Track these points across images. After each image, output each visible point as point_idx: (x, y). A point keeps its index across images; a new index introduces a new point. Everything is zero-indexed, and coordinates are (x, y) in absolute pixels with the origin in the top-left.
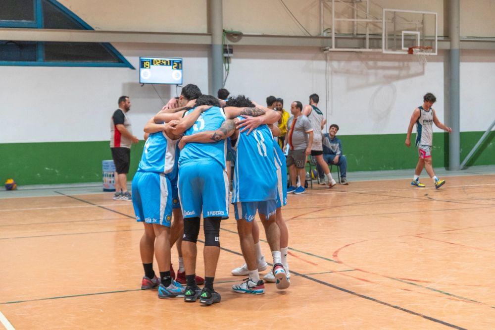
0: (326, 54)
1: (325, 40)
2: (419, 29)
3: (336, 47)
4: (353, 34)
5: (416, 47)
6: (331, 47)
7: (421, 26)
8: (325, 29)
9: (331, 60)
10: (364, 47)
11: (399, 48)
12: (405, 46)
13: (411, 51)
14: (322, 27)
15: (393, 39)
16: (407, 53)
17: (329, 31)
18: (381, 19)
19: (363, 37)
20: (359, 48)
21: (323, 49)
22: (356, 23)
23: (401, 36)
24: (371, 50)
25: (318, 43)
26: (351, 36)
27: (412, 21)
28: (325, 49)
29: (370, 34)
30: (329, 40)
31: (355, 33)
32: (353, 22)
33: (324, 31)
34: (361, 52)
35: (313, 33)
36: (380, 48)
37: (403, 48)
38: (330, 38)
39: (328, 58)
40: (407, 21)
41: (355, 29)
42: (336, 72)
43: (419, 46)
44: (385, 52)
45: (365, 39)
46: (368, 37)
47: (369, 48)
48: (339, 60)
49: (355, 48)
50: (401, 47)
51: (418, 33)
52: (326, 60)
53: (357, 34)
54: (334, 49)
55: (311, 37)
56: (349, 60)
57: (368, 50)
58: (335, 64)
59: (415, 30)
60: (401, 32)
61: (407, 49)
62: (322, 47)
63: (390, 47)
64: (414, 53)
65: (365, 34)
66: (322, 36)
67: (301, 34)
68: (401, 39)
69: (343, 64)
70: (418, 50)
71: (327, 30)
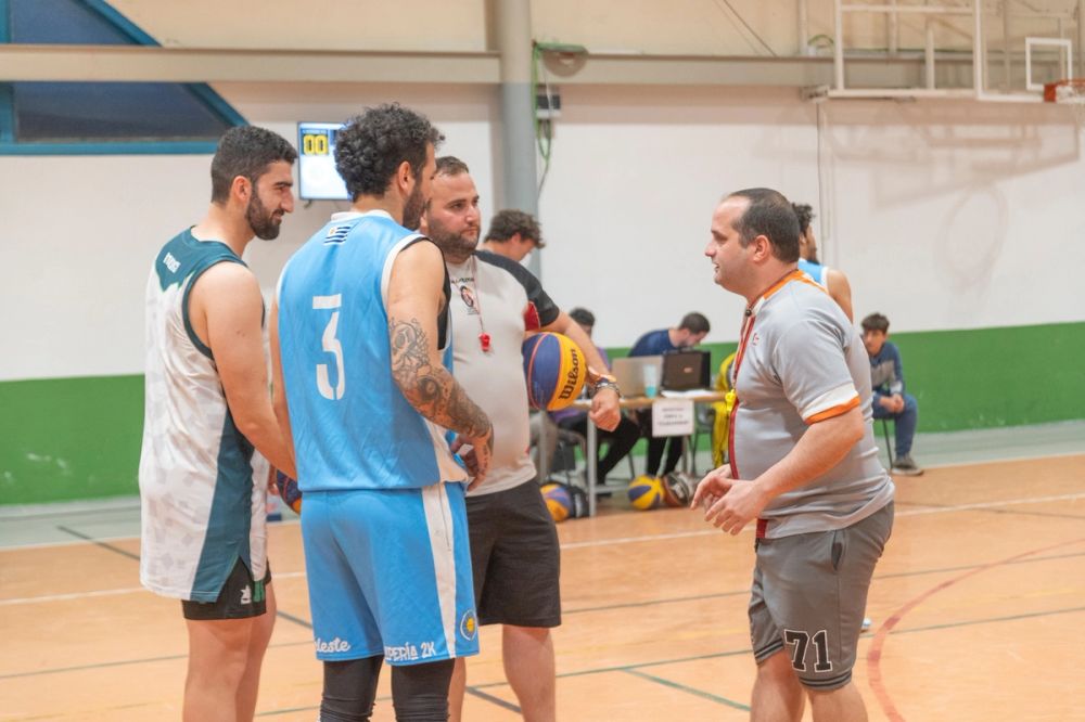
0: (818, 105)
1: (816, 67)
2: (1068, 35)
3: (847, 86)
4: (887, 50)
5: (1064, 83)
6: (833, 87)
7: (1073, 24)
8: (813, 35)
9: (832, 123)
10: (921, 84)
11: (1020, 85)
12: (1035, 80)
13: (1050, 93)
14: (804, 33)
15: (1001, 63)
16: (1039, 99)
17: (823, 42)
18: (967, 5)
19: (916, 56)
20: (908, 87)
21: (808, 93)
22: (894, 18)
23: (1024, 53)
24: (942, 93)
25: (795, 74)
26: (882, 56)
27: (1048, 11)
28: (813, 91)
29: (936, 51)
30: (825, 67)
31: (893, 47)
32: (887, 15)
33: (810, 43)
34: (913, 99)
35: (781, 45)
36: (971, 86)
37: (1030, 86)
38: (831, 60)
39: (824, 117)
40: (1037, 11)
41: (894, 33)
42: (844, 157)
43: (1070, 77)
44: (981, 94)
45: (922, 61)
46: (931, 57)
47: (937, 86)
48: (851, 124)
49: (896, 88)
50: (1023, 81)
51: (1067, 43)
52: (818, 124)
53: (899, 50)
54: (841, 91)
55: (775, 59)
56: (879, 122)
57: (931, 92)
58: (841, 135)
59: (1057, 35)
60: (1024, 41)
61: (1041, 88)
62: (806, 88)
63: (993, 85)
64: (1057, 98)
65: (923, 51)
66: (803, 54)
67: (749, 52)
68: (1024, 63)
69: (862, 133)
70: (1069, 89)
71: (816, 38)
